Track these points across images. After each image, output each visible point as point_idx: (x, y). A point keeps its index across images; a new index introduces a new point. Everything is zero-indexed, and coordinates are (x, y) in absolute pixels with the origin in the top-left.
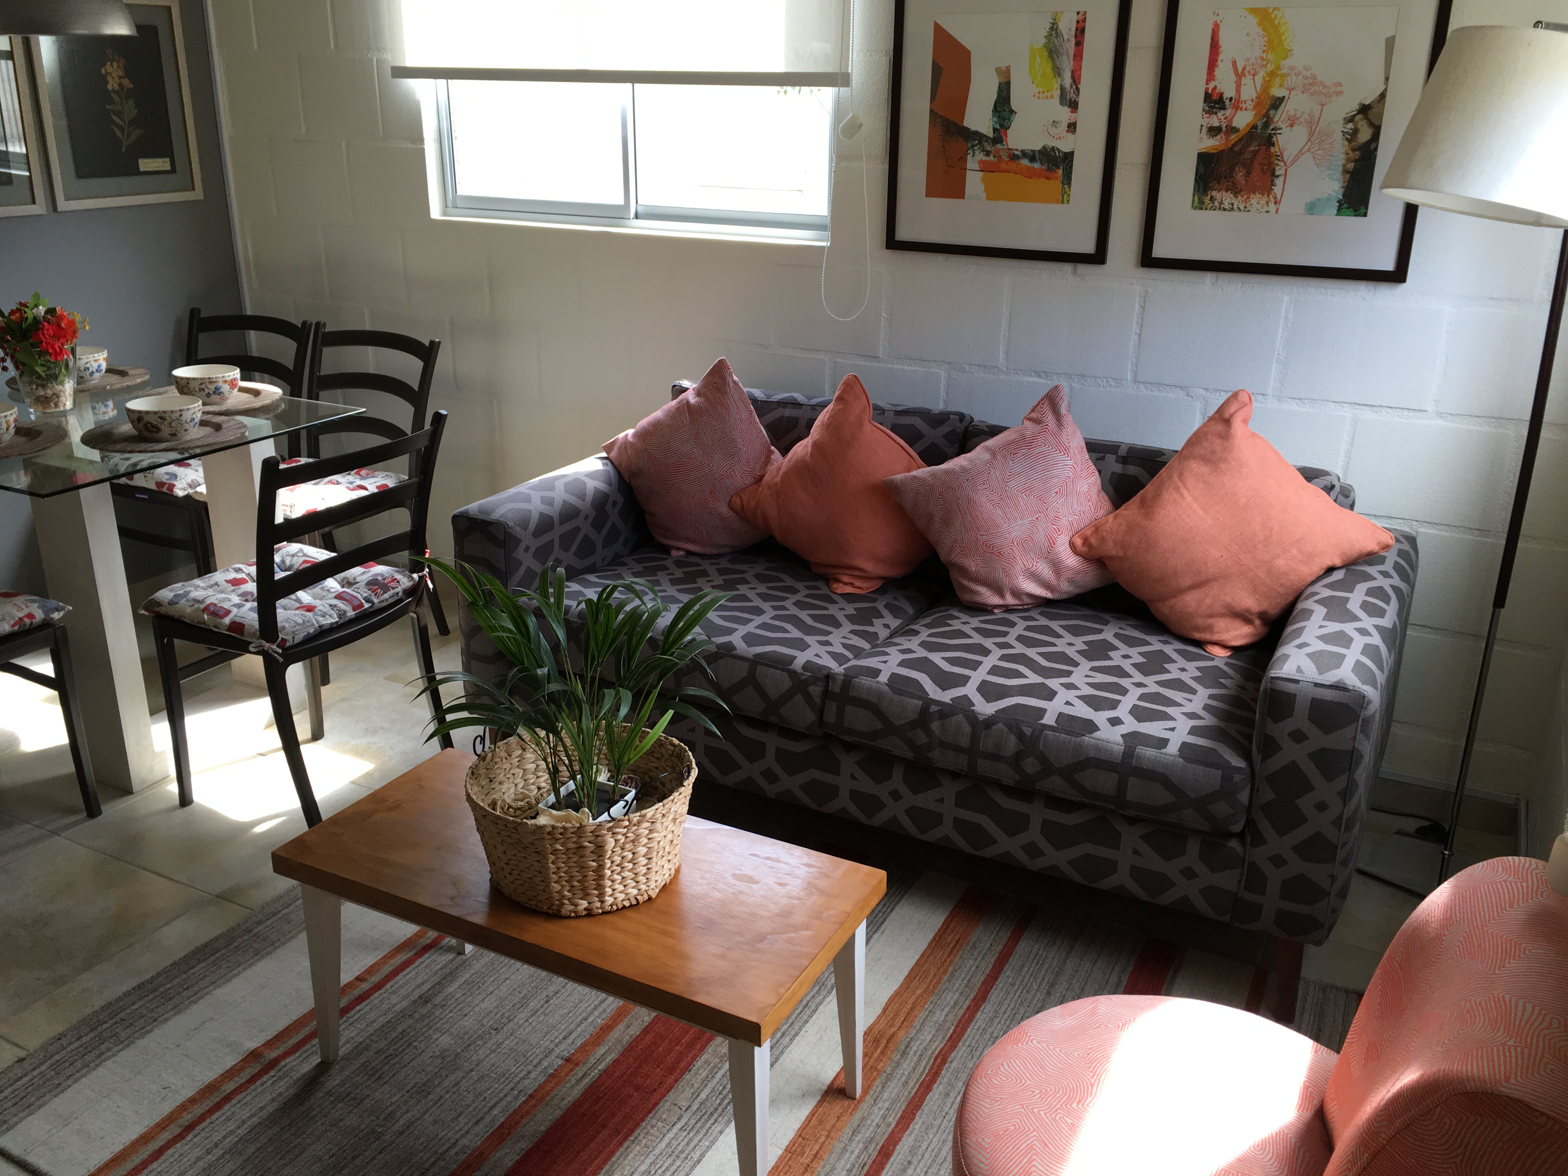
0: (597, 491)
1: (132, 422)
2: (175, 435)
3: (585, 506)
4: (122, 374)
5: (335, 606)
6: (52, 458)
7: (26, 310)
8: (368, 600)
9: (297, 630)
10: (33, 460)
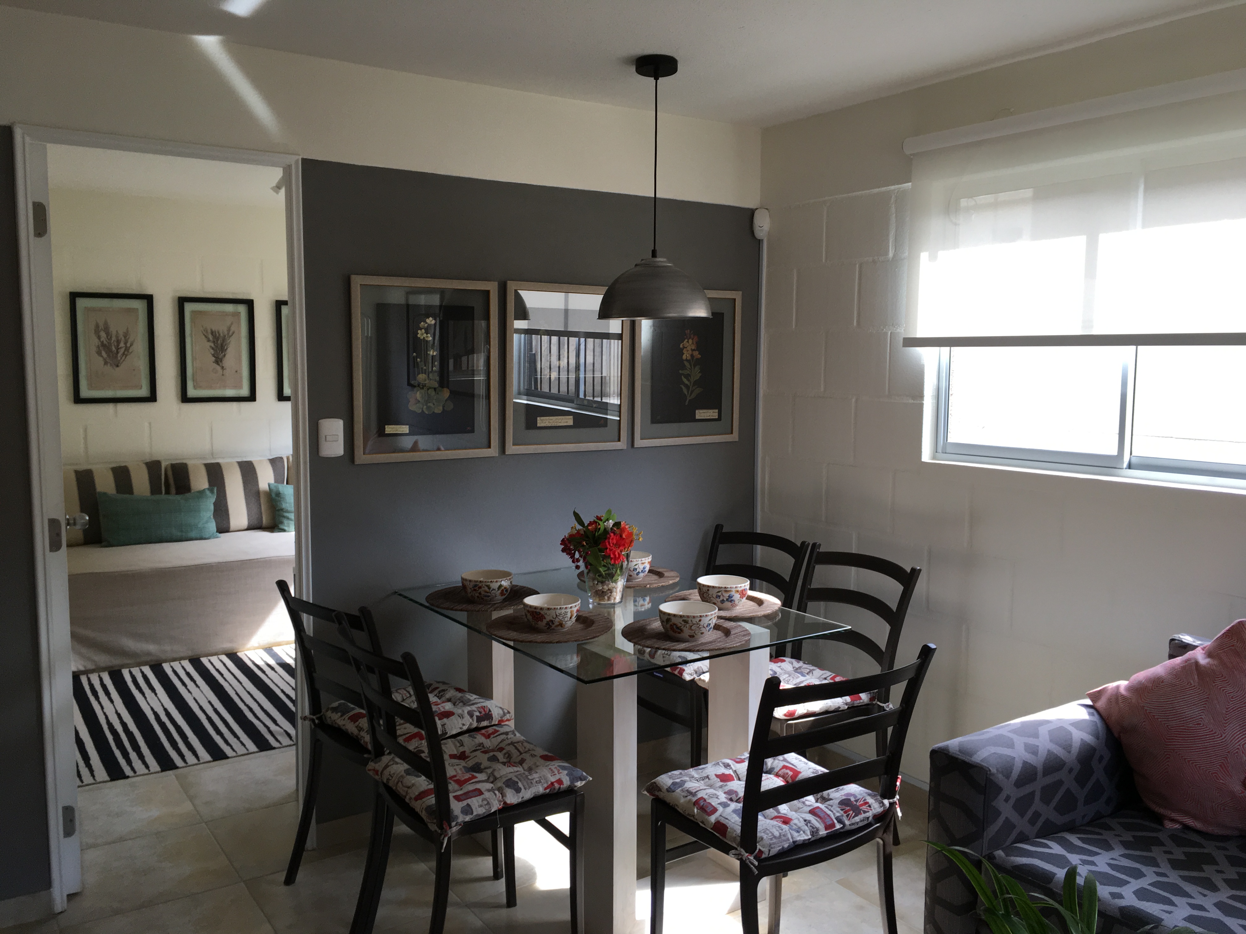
0: (1083, 743)
1: (662, 622)
2: (693, 636)
3: (1070, 758)
4: (660, 575)
5: (809, 822)
6: (597, 646)
7: (600, 522)
8: (840, 821)
9: (774, 844)
10: (584, 646)
